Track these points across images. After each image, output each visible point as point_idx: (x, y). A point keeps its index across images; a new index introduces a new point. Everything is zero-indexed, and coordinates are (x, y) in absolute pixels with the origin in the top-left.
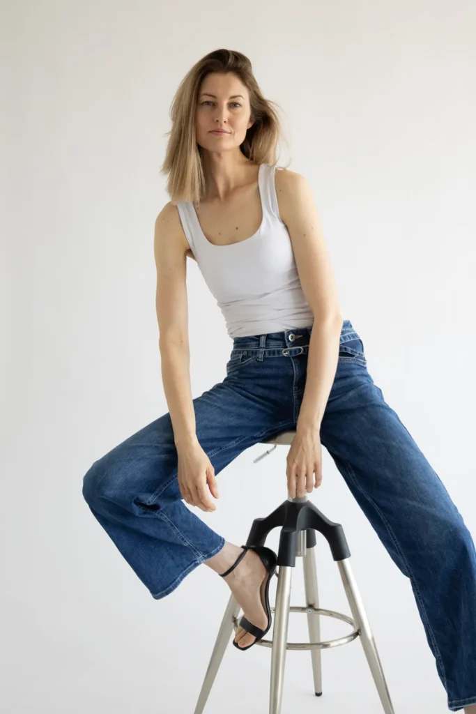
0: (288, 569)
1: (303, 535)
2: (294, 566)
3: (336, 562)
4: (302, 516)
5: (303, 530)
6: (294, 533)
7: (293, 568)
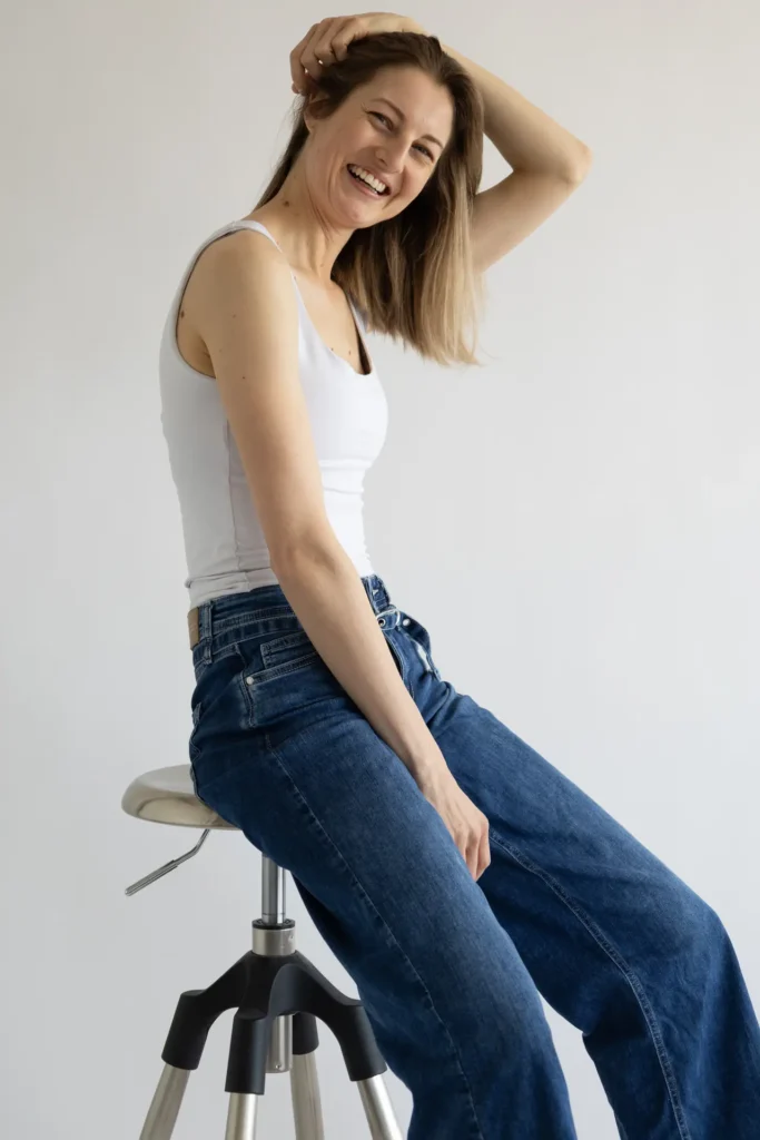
0: (251, 1098)
1: (284, 1025)
2: (261, 1092)
3: (355, 1083)
4: (282, 984)
5: (285, 1013)
6: (261, 1022)
7: (260, 1097)
